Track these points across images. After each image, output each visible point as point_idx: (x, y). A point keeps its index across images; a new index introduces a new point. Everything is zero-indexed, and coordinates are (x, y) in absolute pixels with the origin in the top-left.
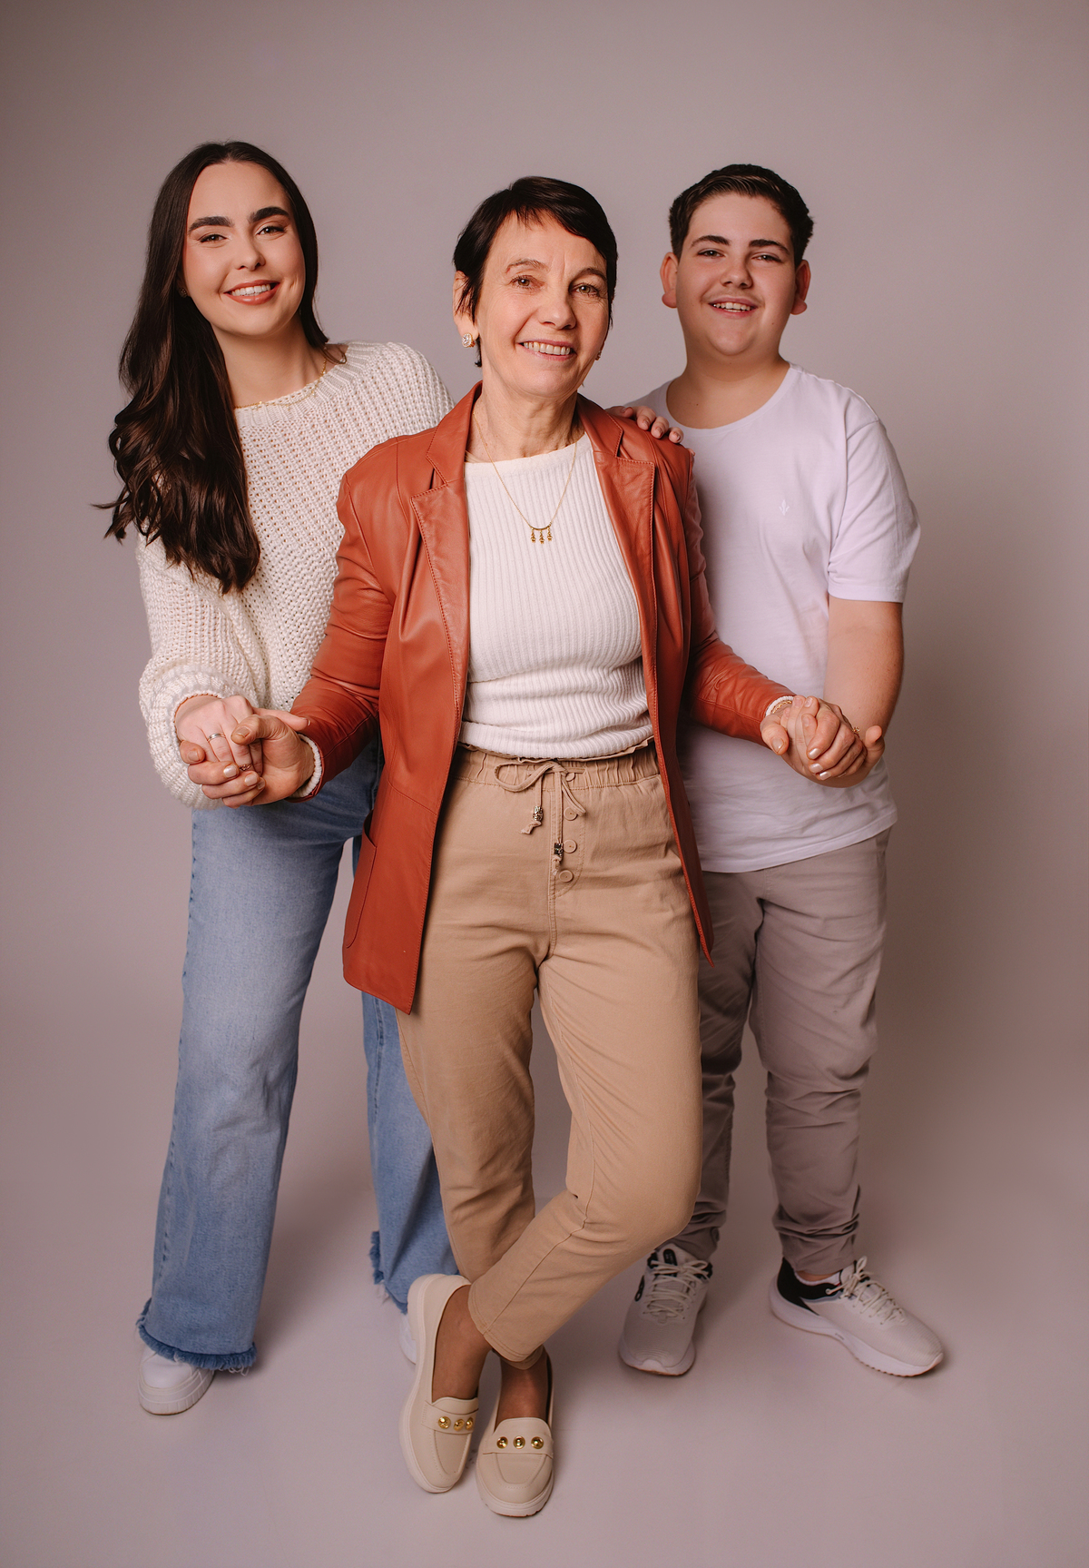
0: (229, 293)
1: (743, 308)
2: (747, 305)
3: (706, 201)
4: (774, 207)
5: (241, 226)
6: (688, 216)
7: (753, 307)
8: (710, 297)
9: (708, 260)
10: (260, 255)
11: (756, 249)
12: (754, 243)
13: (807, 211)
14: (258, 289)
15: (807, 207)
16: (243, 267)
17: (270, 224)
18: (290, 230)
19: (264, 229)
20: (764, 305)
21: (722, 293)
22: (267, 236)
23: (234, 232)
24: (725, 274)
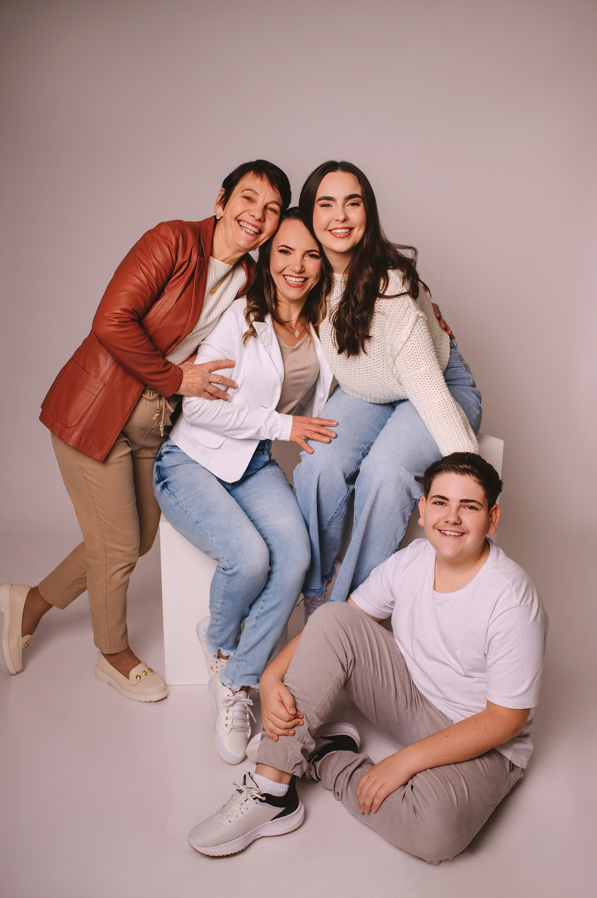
0: (330, 231)
2: (459, 533)
4: (476, 481)
5: (340, 201)
7: (463, 534)
10: (346, 215)
14: (343, 231)
16: (337, 220)
17: (353, 202)
18: (362, 205)
19: (350, 204)
22: (352, 207)
23: (336, 204)
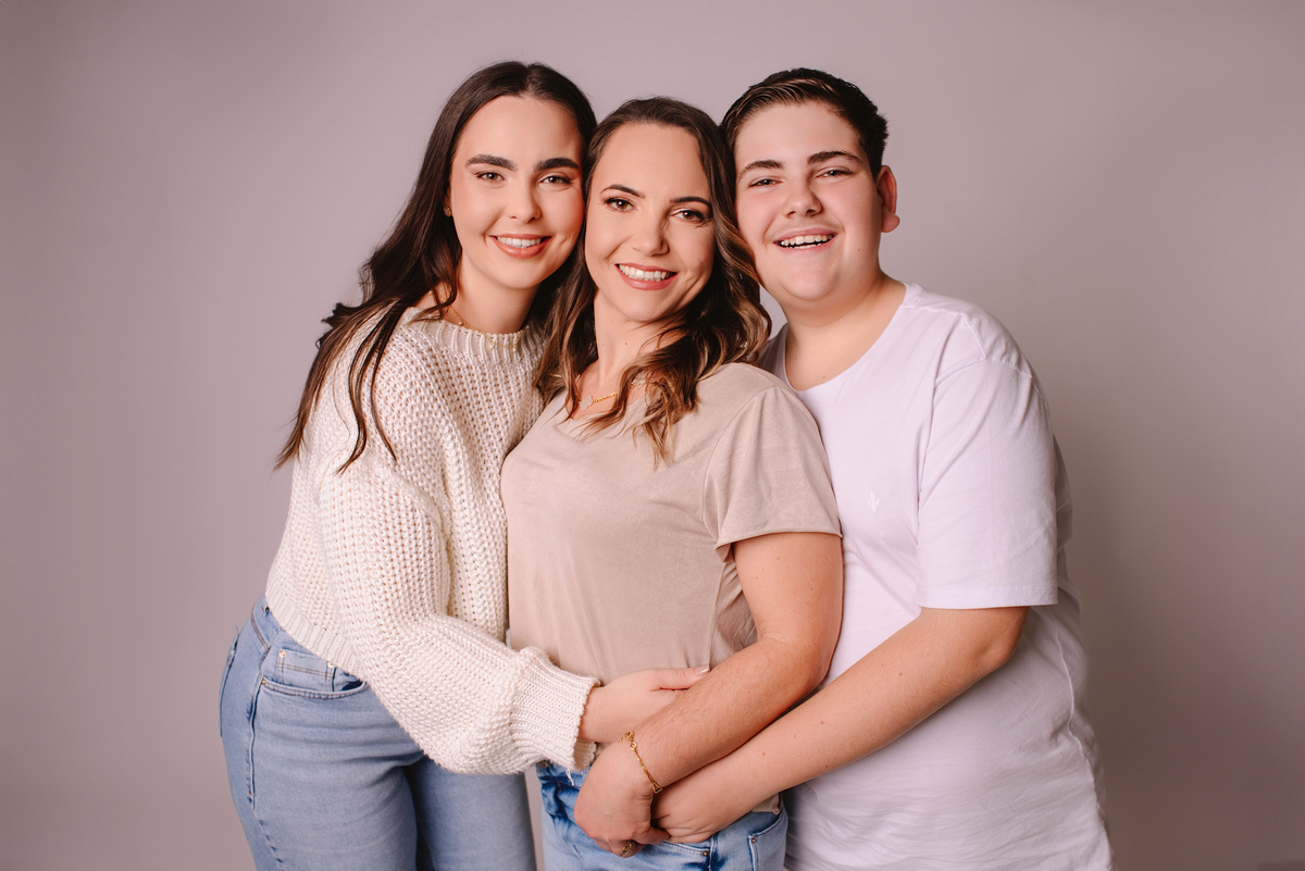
0: (495, 237)
1: (818, 239)
2: (822, 235)
3: (747, 123)
4: (829, 111)
5: (525, 171)
6: (731, 144)
7: (832, 235)
8: (773, 235)
9: (763, 189)
10: (537, 208)
11: (819, 165)
12: (814, 159)
13: (875, 108)
15: (875, 104)
16: (516, 217)
17: (555, 175)
18: (575, 185)
20: (844, 230)
21: (785, 227)
23: (514, 175)
24: (786, 204)
